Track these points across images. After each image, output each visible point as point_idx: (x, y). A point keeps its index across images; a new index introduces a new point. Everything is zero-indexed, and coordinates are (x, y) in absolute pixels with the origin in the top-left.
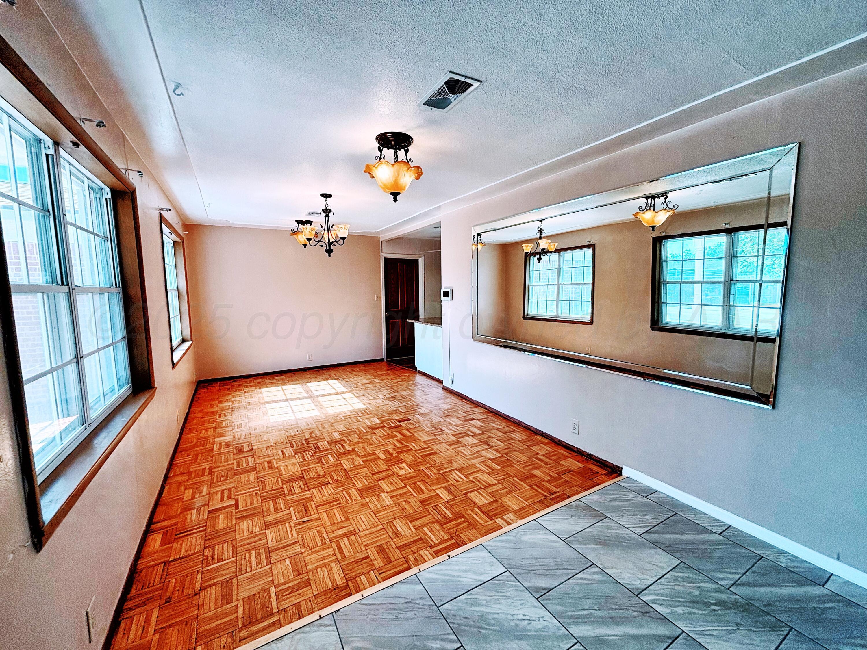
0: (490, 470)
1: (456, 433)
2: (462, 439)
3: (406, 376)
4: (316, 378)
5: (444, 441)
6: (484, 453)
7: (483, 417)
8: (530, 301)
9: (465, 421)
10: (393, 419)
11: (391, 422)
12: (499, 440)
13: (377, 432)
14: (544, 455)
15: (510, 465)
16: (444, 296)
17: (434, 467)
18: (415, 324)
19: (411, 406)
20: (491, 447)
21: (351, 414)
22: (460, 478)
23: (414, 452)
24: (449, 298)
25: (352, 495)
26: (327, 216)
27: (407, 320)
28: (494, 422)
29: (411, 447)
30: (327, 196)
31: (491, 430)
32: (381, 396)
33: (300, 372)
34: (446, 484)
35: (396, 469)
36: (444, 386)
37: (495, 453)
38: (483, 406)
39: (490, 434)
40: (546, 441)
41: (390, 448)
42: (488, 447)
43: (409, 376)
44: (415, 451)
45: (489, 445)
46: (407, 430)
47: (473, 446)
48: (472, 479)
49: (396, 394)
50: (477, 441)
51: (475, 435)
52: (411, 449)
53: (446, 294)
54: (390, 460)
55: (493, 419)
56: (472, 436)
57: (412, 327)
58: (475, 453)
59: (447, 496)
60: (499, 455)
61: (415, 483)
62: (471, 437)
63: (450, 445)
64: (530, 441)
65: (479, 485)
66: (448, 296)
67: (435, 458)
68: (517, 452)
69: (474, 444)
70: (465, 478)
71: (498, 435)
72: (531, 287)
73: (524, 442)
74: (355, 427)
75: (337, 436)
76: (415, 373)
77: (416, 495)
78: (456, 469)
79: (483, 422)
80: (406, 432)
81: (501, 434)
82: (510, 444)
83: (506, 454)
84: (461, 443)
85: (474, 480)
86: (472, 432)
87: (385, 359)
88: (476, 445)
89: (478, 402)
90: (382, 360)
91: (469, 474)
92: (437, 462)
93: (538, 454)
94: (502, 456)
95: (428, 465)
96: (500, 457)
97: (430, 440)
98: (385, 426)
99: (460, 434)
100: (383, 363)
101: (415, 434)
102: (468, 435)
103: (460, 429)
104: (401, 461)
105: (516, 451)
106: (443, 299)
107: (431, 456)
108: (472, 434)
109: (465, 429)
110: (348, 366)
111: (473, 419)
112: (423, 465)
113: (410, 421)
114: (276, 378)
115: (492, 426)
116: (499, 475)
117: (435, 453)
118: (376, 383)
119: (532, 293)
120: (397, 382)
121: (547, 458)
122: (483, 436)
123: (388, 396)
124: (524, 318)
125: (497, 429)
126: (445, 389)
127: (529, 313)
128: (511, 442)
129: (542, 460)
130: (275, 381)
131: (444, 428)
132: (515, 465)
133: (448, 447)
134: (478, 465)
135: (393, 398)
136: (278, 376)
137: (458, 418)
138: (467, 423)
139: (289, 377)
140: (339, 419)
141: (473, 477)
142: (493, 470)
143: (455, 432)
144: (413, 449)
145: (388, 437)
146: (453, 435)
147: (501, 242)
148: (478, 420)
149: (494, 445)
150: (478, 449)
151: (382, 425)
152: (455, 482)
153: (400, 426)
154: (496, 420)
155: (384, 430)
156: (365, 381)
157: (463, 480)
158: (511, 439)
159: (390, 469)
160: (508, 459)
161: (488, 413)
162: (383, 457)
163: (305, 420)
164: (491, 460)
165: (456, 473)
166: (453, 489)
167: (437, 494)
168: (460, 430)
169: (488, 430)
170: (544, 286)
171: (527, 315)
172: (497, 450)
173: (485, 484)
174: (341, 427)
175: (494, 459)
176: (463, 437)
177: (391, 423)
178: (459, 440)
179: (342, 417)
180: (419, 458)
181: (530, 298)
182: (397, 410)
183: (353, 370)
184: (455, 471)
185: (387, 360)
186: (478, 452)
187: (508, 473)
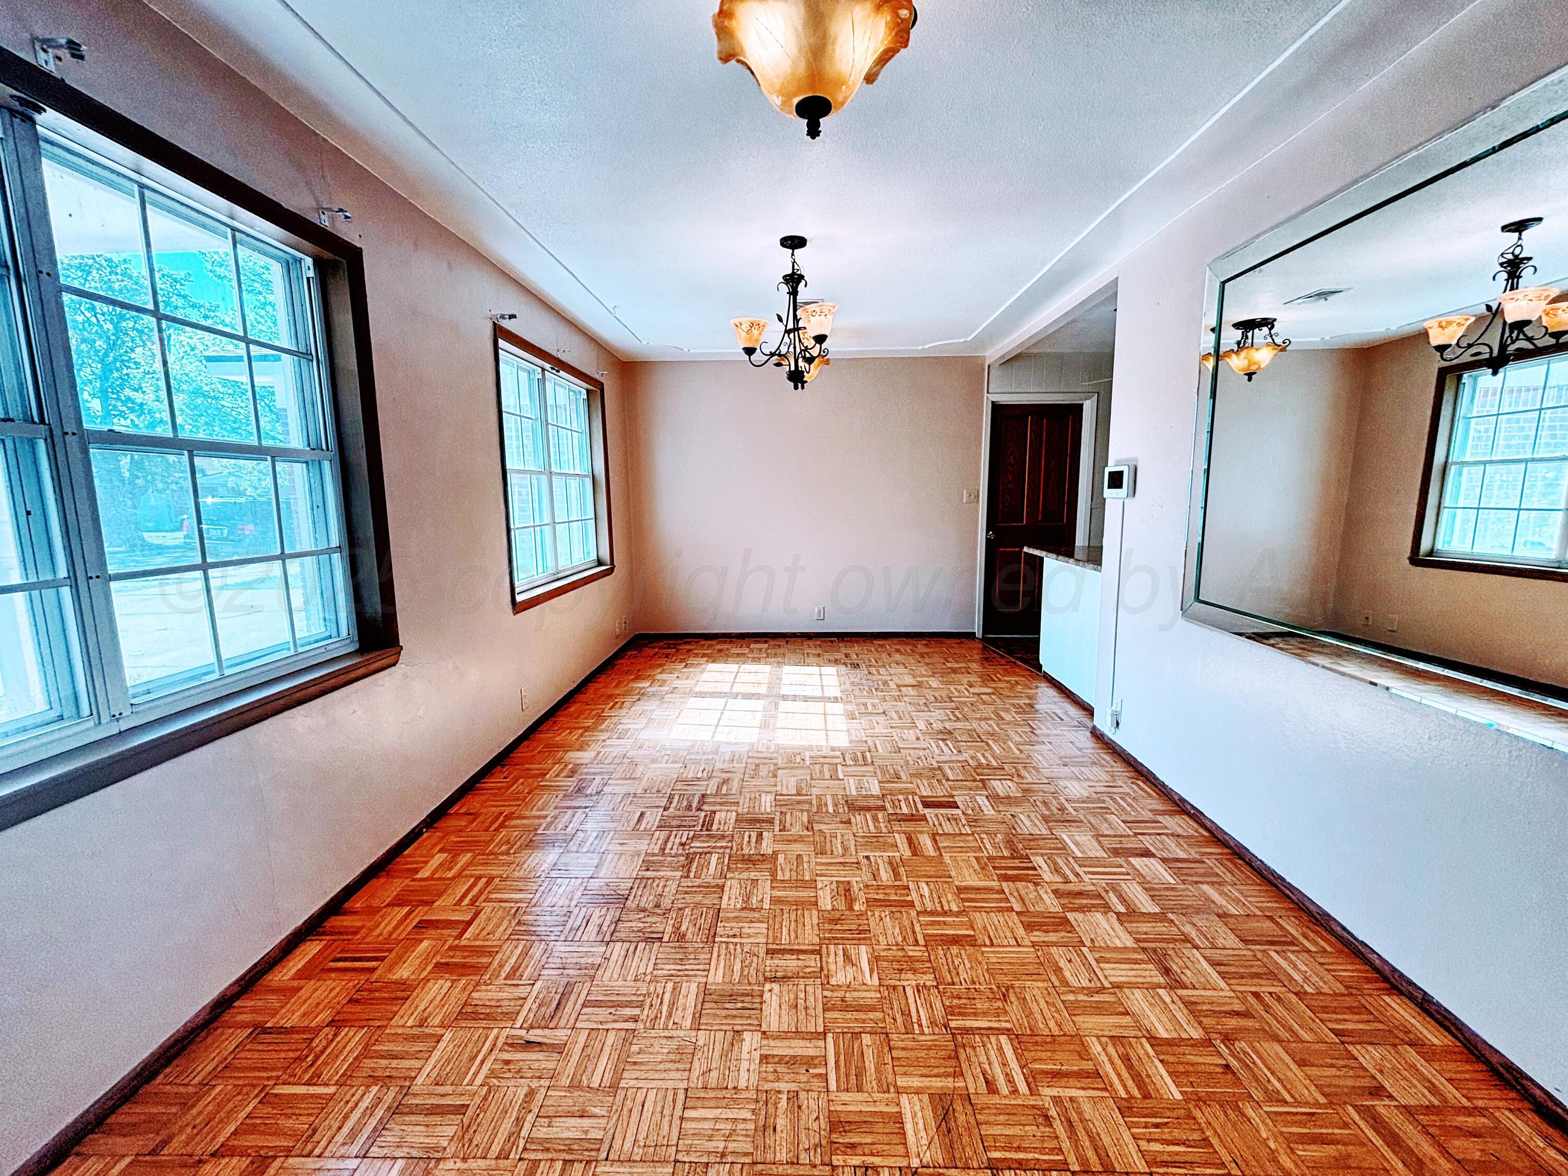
0: (1136, 1093)
1: (1070, 887)
2: (1079, 916)
3: (1008, 682)
4: (819, 655)
5: (1017, 907)
6: (1137, 1000)
7: (1182, 855)
8: (1445, 514)
9: (1116, 852)
10: (914, 793)
11: (907, 799)
12: (1214, 964)
13: (857, 819)
14: (1407, 1110)
15: (1231, 1104)
16: (1109, 487)
17: (942, 994)
18: (1045, 559)
19: (980, 765)
20: (1176, 984)
21: (832, 753)
22: (1010, 1080)
23: (913, 913)
24: (1122, 492)
25: (681, 1000)
26: (794, 293)
27: (1026, 549)
28: (1218, 884)
29: (914, 896)
30: (794, 243)
31: (1198, 911)
32: (921, 725)
33: (799, 640)
34: (949, 1083)
35: (834, 958)
36: (1094, 727)
37: (1182, 1016)
38: (1196, 816)
39: (1188, 929)
40: (1435, 1037)
41: (857, 880)
42: (1161, 980)
43: (1017, 683)
44: (918, 913)
45: (1167, 971)
46: (934, 837)
47: (1106, 955)
48: (1048, 1103)
49: (959, 725)
50: (1130, 943)
51: (1130, 915)
52: (911, 904)
53: (1116, 480)
54: (836, 921)
55: (1219, 870)
56: (1118, 914)
57: (1037, 565)
58: (1101, 990)
59: (925, 1142)
60: (1196, 1033)
61: (856, 1035)
62: (1113, 917)
63: (1029, 927)
64: (1351, 1009)
65: (1066, 1145)
66: (1120, 486)
67: (962, 958)
68: (1277, 1048)
69: (1116, 949)
70: (1022, 1087)
71: (1220, 942)
72: (1452, 471)
73: (1325, 1009)
74: (815, 791)
75: (766, 804)
76: (1034, 677)
77: (833, 1086)
78: (1008, 1032)
79: (1177, 872)
80: (926, 841)
81: (1231, 941)
82: (1256, 995)
83: (1227, 1039)
84: (1072, 930)
85: (1053, 1113)
86: (1122, 898)
87: (979, 635)
88: (1123, 957)
89: (1183, 800)
90: (971, 636)
91: (1045, 1073)
92: (963, 975)
93: (1378, 1091)
94: (1208, 1043)
95: (928, 979)
96: (1194, 1044)
97: (977, 889)
98: (883, 808)
99: (1080, 894)
100: (970, 644)
101: (947, 857)
102: (1106, 908)
103: (1086, 878)
104: (862, 935)
105: (1277, 1039)
106: (1108, 493)
107: (955, 950)
108: (1122, 909)
109: (1101, 882)
110: (895, 640)
111: (1147, 854)
112: (915, 971)
113: (955, 811)
114: (752, 646)
115: (1208, 899)
116: (1166, 1133)
117: (972, 941)
118: (931, 687)
119: (1458, 487)
120: (979, 695)
121: (1425, 1131)
122: (1161, 927)
123: (937, 726)
124: (1416, 560)
125: (1223, 916)
126: (1097, 735)
127: (1439, 546)
128: (1265, 988)
129: (1394, 1140)
130: (747, 651)
131: (1038, 861)
132: (1250, 1113)
133: (1020, 932)
134: (1096, 1048)
135: (946, 734)
136: (759, 642)
137: (1098, 836)
138: (1120, 860)
139: (774, 647)
140: (798, 759)
141: (1054, 1092)
142: (1146, 1096)
143: (1067, 882)
144: (917, 903)
145: (876, 841)
146: (1055, 892)
147: (1349, 342)
148: (1164, 860)
149: (1188, 976)
150: (1117, 973)
151: (880, 803)
152: (983, 1088)
153: (924, 818)
154: (1228, 877)
155: (875, 819)
156: (909, 680)
157: (1015, 1091)
158: (1272, 975)
159: (819, 952)
160: (1227, 1067)
161: (1208, 843)
162: (826, 903)
163: (734, 748)
164: (1153, 1040)
165: (1000, 1049)
166: (961, 1118)
167: (898, 1119)
168: (1089, 881)
169: (1185, 911)
170: (1513, 467)
171: (1431, 553)
172: (1190, 1005)
173: (1091, 1154)
174: (788, 783)
175: (1169, 1043)
176: (1081, 909)
177: (903, 804)
178: (1070, 916)
179: (807, 758)
180: (916, 943)
181: (1447, 502)
182: (940, 768)
183: (898, 651)
184: (1003, 1039)
185: (984, 639)
186: (1118, 986)
187: (1206, 1142)
